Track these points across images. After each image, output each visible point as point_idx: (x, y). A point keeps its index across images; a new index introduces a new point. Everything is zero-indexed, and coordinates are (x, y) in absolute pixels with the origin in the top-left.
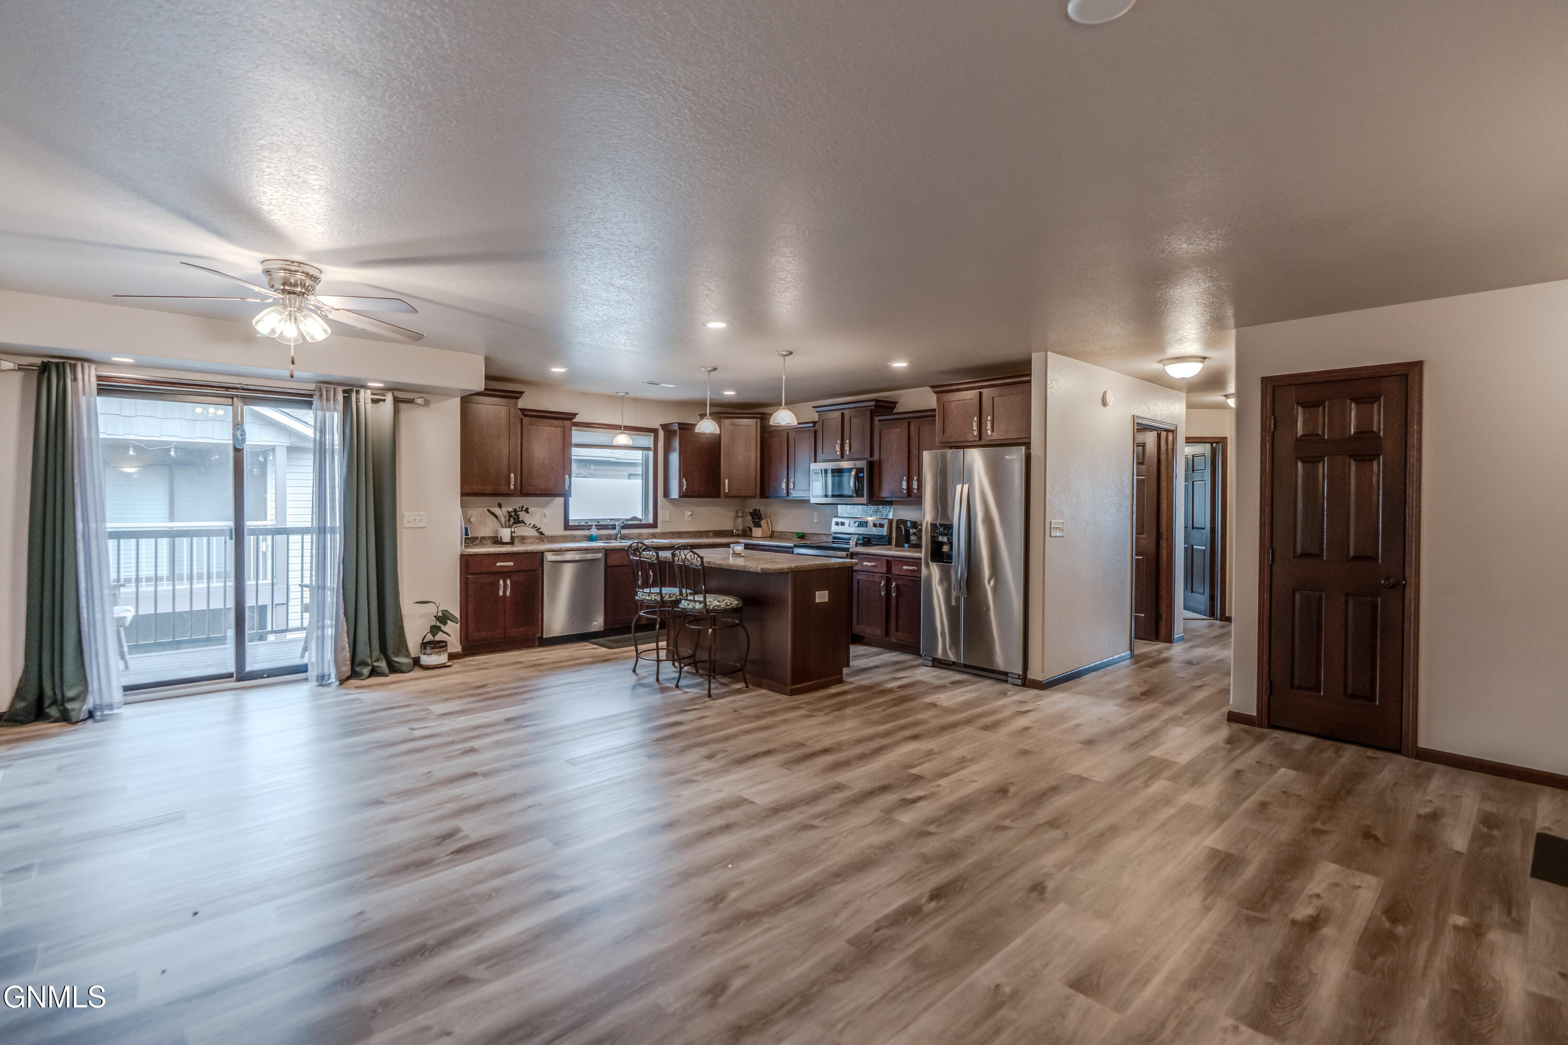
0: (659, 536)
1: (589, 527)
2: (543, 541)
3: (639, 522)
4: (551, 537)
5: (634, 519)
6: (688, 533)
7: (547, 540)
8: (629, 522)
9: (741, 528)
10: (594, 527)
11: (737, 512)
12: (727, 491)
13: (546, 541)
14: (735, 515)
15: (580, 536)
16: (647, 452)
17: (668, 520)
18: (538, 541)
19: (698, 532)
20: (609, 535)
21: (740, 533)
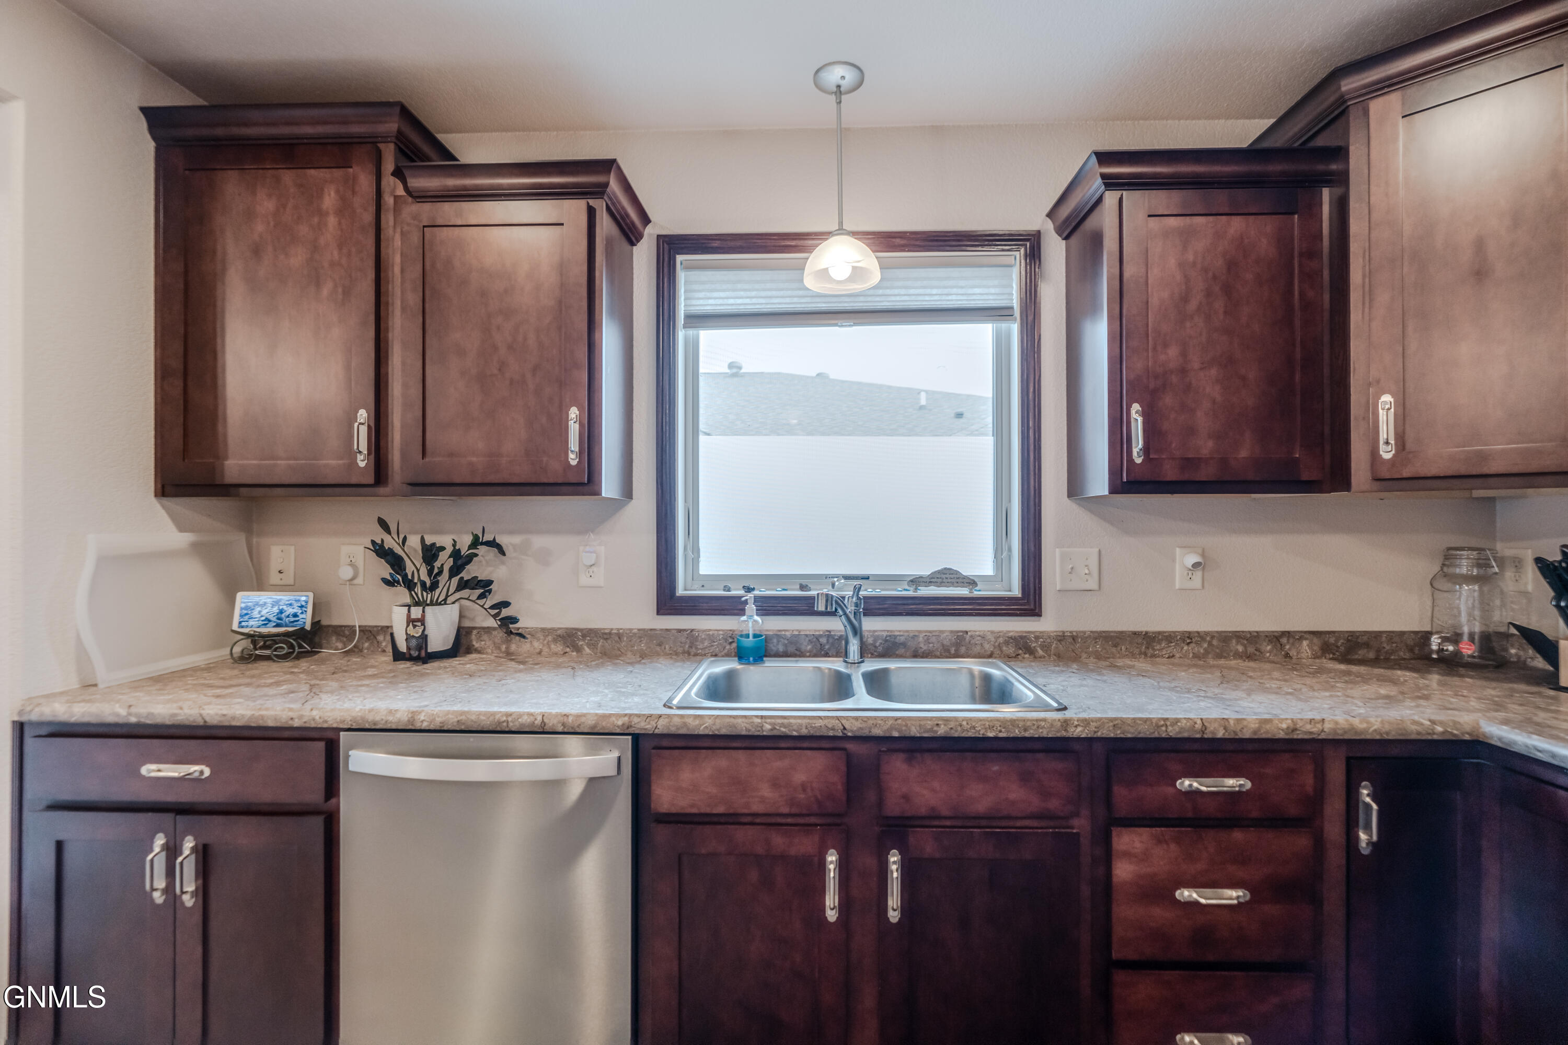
0: (1046, 647)
1: (732, 607)
2: (578, 650)
3: (963, 592)
4: (606, 635)
5: (947, 576)
6: (1188, 638)
7: (592, 646)
8: (925, 591)
9: (1469, 624)
10: (751, 608)
11: (1449, 556)
12: (1387, 453)
13: (587, 650)
14: (1436, 568)
15: (711, 638)
16: (999, 325)
17: (1092, 584)
18: (558, 648)
19: (1238, 636)
20: (829, 634)
21: (1468, 650)
